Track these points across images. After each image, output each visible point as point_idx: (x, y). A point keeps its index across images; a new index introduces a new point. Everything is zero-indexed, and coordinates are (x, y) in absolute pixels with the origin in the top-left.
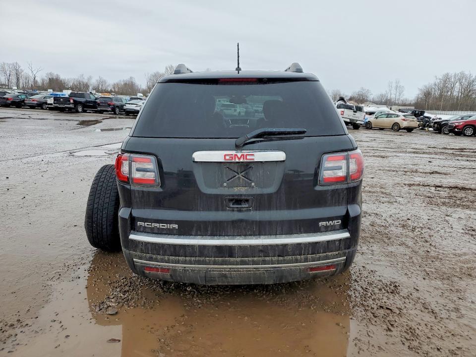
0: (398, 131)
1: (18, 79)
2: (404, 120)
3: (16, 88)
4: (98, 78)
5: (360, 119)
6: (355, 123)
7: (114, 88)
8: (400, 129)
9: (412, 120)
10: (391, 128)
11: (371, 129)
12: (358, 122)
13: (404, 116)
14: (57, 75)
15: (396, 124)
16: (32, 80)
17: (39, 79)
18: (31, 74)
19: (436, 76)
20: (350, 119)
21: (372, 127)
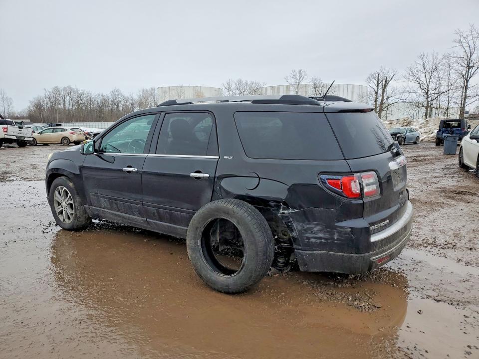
0: (68, 145)
2: (73, 133)
5: (27, 135)
6: (23, 140)
8: (70, 143)
9: (79, 133)
10: (60, 142)
11: (36, 145)
12: (26, 139)
13: (72, 129)
15: (65, 138)
19: (45, 89)
20: (16, 136)
21: (37, 143)
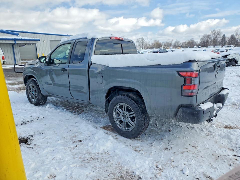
1: (143, 44)
3: (142, 48)
4: (175, 41)
7: (183, 45)
14: (158, 41)
16: (148, 44)
17: (150, 43)
18: (148, 42)
